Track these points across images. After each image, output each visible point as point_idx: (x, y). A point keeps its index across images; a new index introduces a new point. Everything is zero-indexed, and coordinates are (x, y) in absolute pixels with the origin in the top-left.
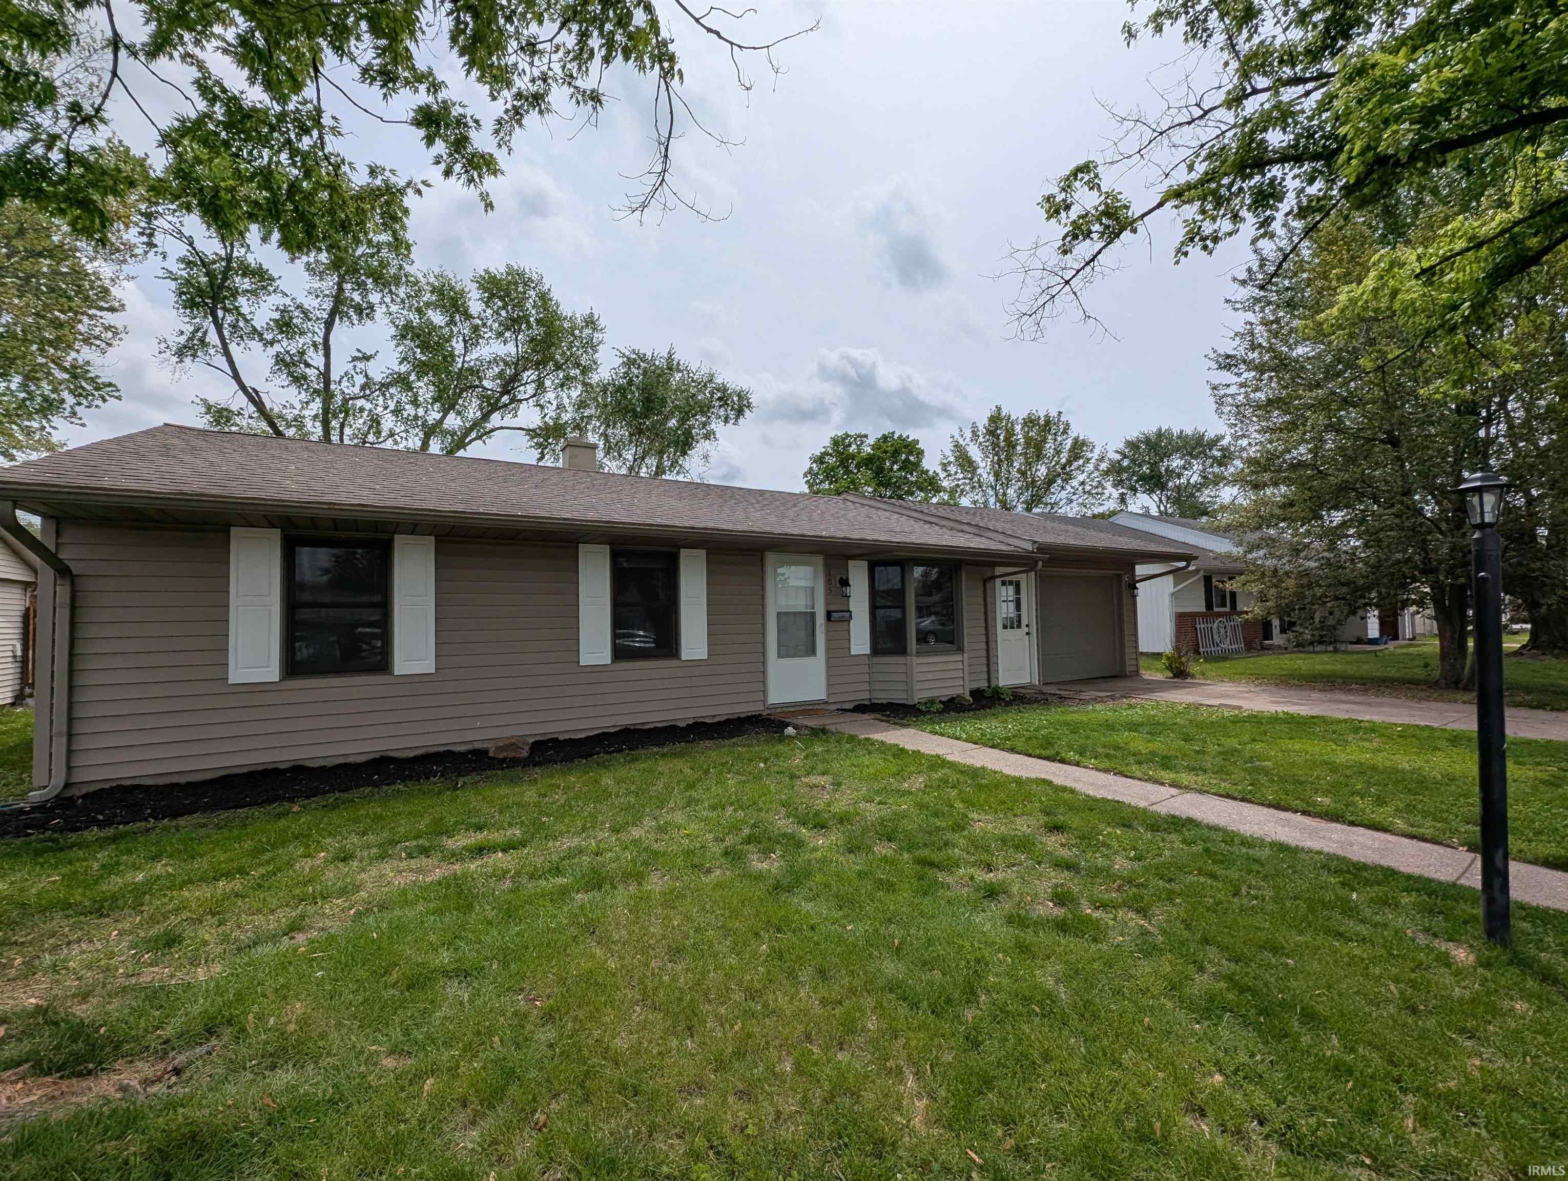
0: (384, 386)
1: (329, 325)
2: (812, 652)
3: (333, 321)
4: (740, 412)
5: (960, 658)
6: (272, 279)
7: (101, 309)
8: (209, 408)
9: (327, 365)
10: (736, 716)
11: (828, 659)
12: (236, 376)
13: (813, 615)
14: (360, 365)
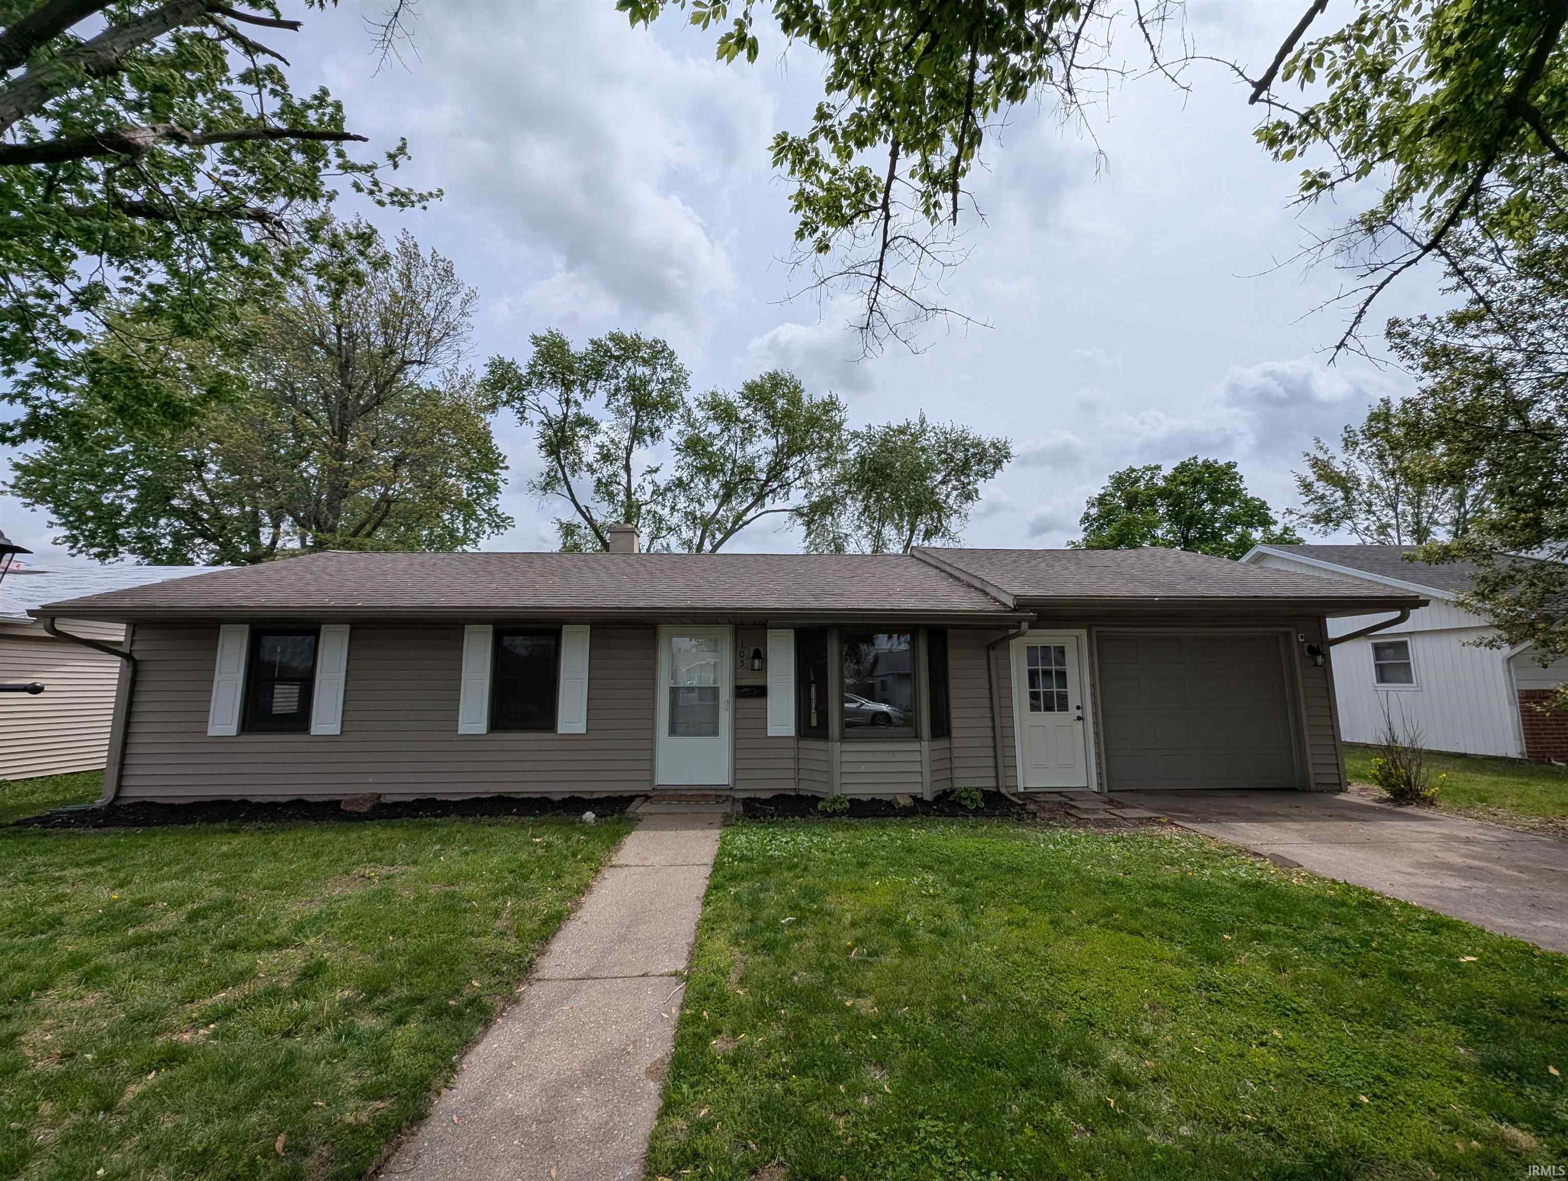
0: (668, 489)
1: (629, 450)
2: (715, 732)
3: (631, 447)
4: (998, 464)
5: (916, 746)
6: (597, 424)
7: (502, 468)
8: (561, 524)
9: (629, 482)
10: (619, 794)
11: (735, 739)
12: (573, 500)
13: (715, 691)
14: (649, 478)
